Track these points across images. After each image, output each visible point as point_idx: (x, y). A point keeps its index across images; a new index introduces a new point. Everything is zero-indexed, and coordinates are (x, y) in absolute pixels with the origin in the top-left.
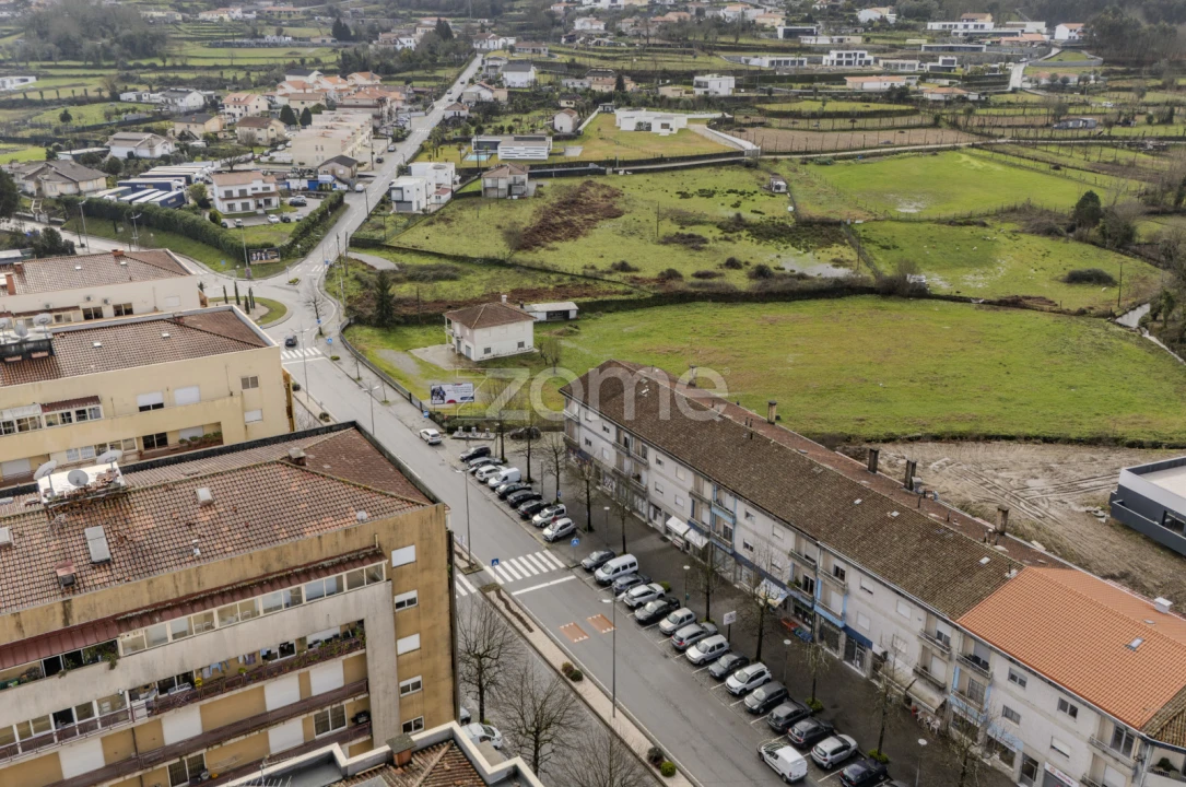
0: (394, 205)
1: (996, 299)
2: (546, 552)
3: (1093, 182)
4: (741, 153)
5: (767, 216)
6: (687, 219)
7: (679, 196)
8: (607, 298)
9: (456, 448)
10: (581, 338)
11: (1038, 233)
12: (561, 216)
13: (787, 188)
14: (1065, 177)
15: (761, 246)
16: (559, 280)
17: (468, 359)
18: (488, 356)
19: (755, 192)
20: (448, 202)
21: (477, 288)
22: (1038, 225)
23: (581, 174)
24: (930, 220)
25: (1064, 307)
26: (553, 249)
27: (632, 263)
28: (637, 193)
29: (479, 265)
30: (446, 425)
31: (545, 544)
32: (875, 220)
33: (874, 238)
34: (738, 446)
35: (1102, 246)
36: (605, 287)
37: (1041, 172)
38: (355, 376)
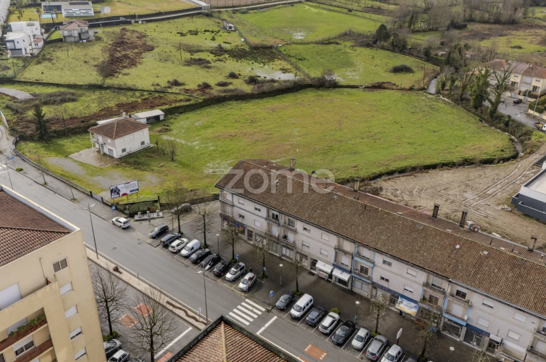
0: (9, 51)
1: (370, 85)
2: (247, 300)
3: (369, 18)
4: (200, 8)
5: (233, 45)
6: (192, 49)
7: (180, 35)
8: (178, 104)
9: (144, 230)
10: (174, 132)
11: (363, 46)
12: (119, 52)
13: (235, 28)
14: (355, 15)
15: (239, 63)
16: (142, 95)
17: (112, 157)
18: (125, 154)
19: (219, 31)
20: (43, 47)
21: (93, 105)
22: (362, 42)
23: (117, 24)
24: (312, 43)
25: (403, 87)
26: (126, 74)
27: (180, 80)
28: (155, 35)
29: (86, 89)
30: (127, 212)
31: (243, 294)
32: (287, 44)
33: (292, 55)
34: (360, 215)
35: (393, 51)
36: (172, 97)
37: (344, 13)
38: (42, 182)
